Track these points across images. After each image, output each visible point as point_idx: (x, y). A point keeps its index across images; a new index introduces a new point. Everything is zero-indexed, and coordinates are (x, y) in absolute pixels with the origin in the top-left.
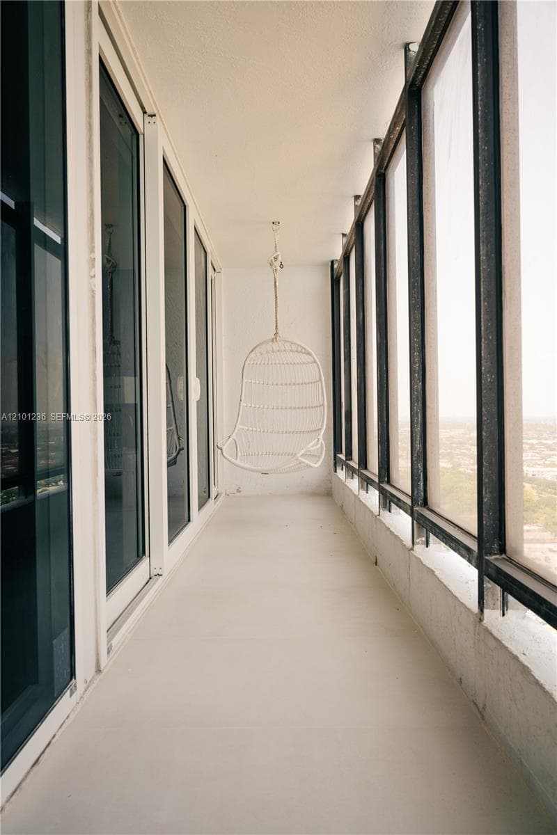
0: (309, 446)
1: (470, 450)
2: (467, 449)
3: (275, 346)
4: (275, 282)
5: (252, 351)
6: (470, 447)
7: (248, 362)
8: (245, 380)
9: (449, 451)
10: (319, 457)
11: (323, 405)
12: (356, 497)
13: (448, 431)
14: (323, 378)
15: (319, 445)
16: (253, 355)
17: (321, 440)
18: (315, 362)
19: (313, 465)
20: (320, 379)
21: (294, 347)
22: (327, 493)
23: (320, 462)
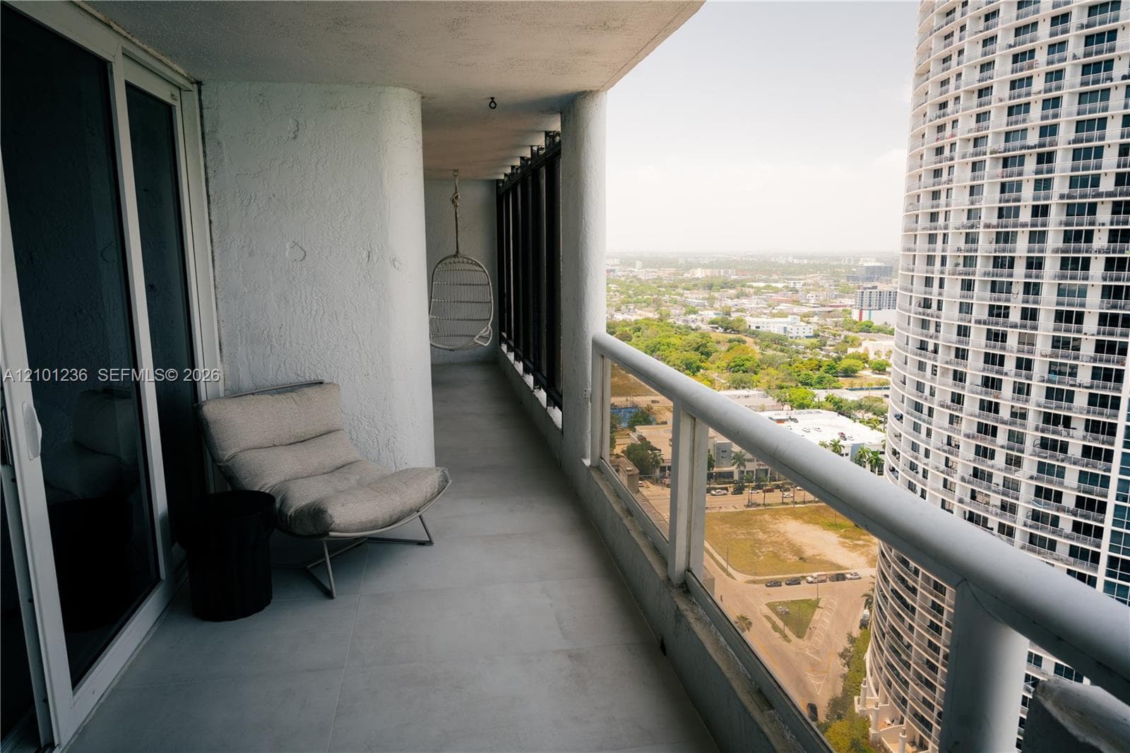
0: (482, 332)
1: (682, 295)
2: (678, 294)
3: (456, 260)
4: (456, 215)
5: (440, 263)
6: (681, 291)
7: (436, 270)
8: (434, 283)
9: (655, 296)
10: (489, 339)
11: (491, 302)
12: (513, 365)
13: (656, 270)
14: (491, 284)
15: (488, 333)
16: (440, 265)
17: (490, 327)
18: (485, 272)
19: (483, 344)
20: (489, 284)
21: (470, 261)
22: (492, 362)
23: (488, 343)
